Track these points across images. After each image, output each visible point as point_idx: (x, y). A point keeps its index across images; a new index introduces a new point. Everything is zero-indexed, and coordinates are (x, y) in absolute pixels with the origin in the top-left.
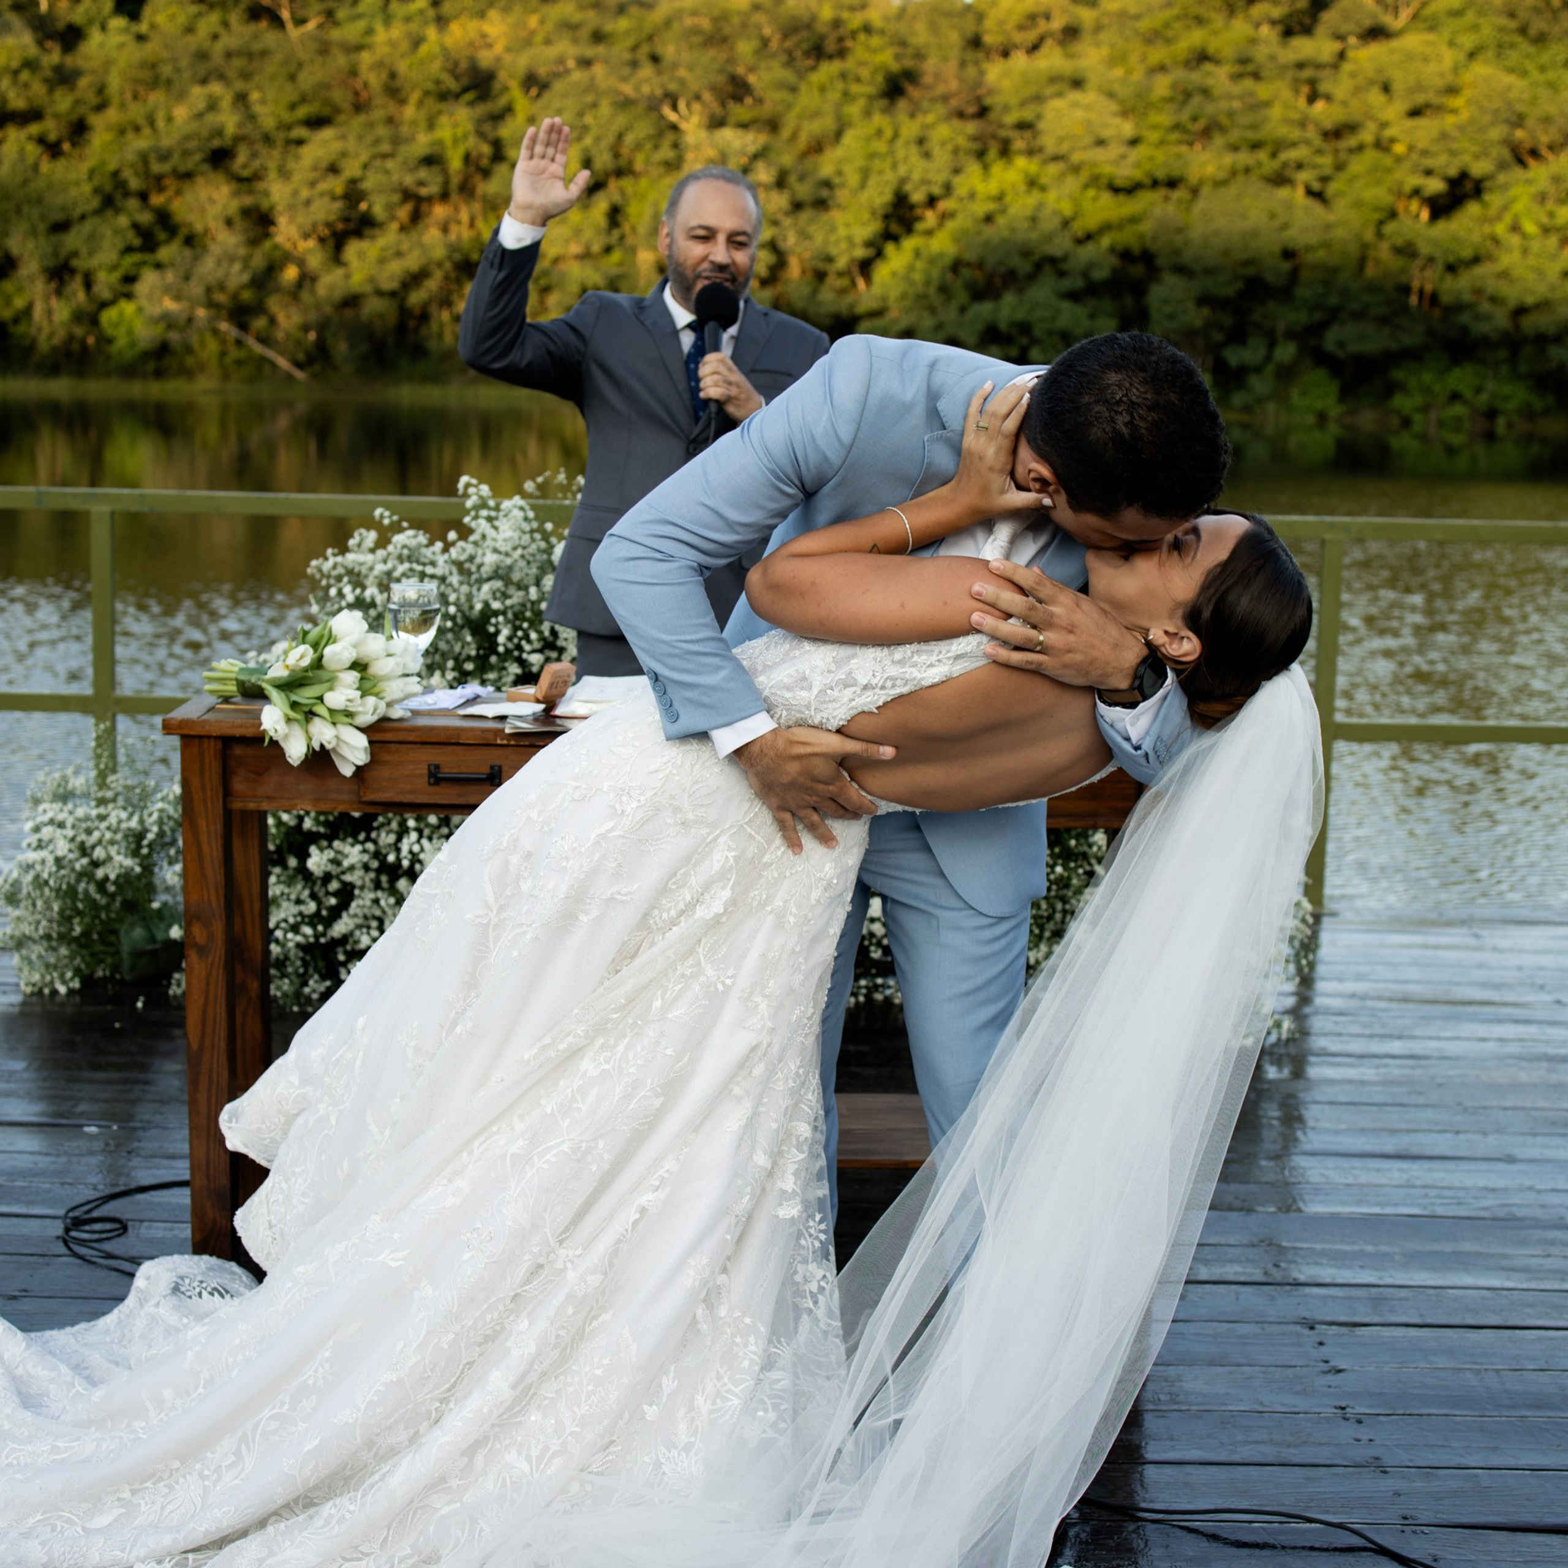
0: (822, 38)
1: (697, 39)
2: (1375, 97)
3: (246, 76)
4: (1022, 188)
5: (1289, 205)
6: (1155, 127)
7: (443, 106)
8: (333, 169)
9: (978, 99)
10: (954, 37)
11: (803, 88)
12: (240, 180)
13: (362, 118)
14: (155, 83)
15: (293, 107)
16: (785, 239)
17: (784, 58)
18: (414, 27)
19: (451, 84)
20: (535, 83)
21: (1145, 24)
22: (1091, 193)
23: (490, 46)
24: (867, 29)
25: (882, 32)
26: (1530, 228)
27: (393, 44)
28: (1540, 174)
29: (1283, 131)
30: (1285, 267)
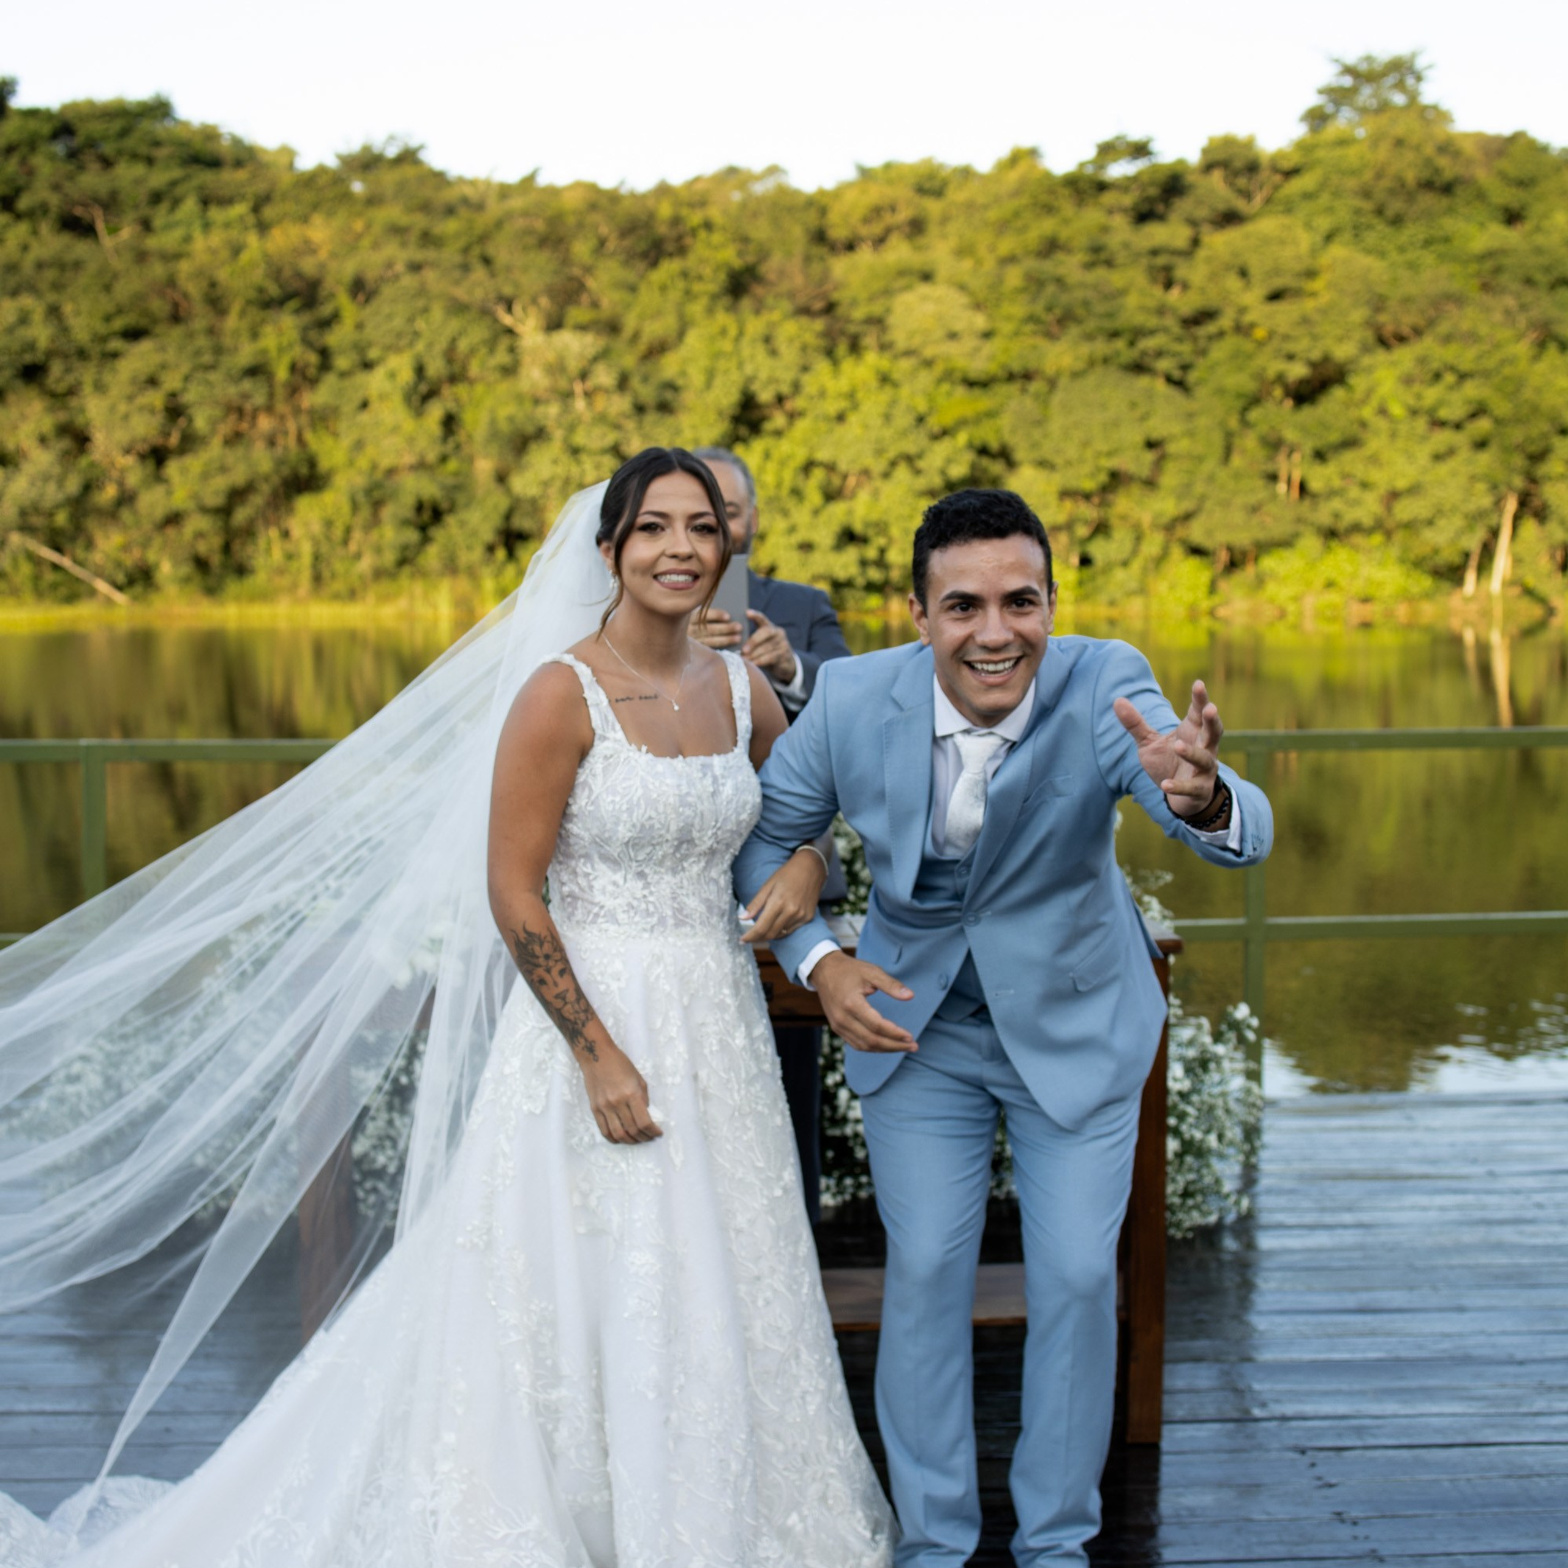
0: (661, 237)
1: (530, 241)
2: (1233, 283)
3: (58, 287)
4: (874, 383)
5: (1150, 395)
6: (1009, 318)
7: (266, 314)
8: (152, 382)
9: (824, 296)
10: (797, 233)
11: (643, 289)
12: (53, 395)
13: (181, 329)
15: (108, 319)
16: (630, 443)
17: (621, 257)
18: (234, 234)
19: (274, 290)
20: (360, 289)
21: (993, 215)
22: (945, 387)
23: (314, 251)
24: (708, 226)
25: (724, 229)
26: (1397, 410)
27: (213, 252)
28: (1405, 356)
29: (1140, 319)
30: (1149, 457)
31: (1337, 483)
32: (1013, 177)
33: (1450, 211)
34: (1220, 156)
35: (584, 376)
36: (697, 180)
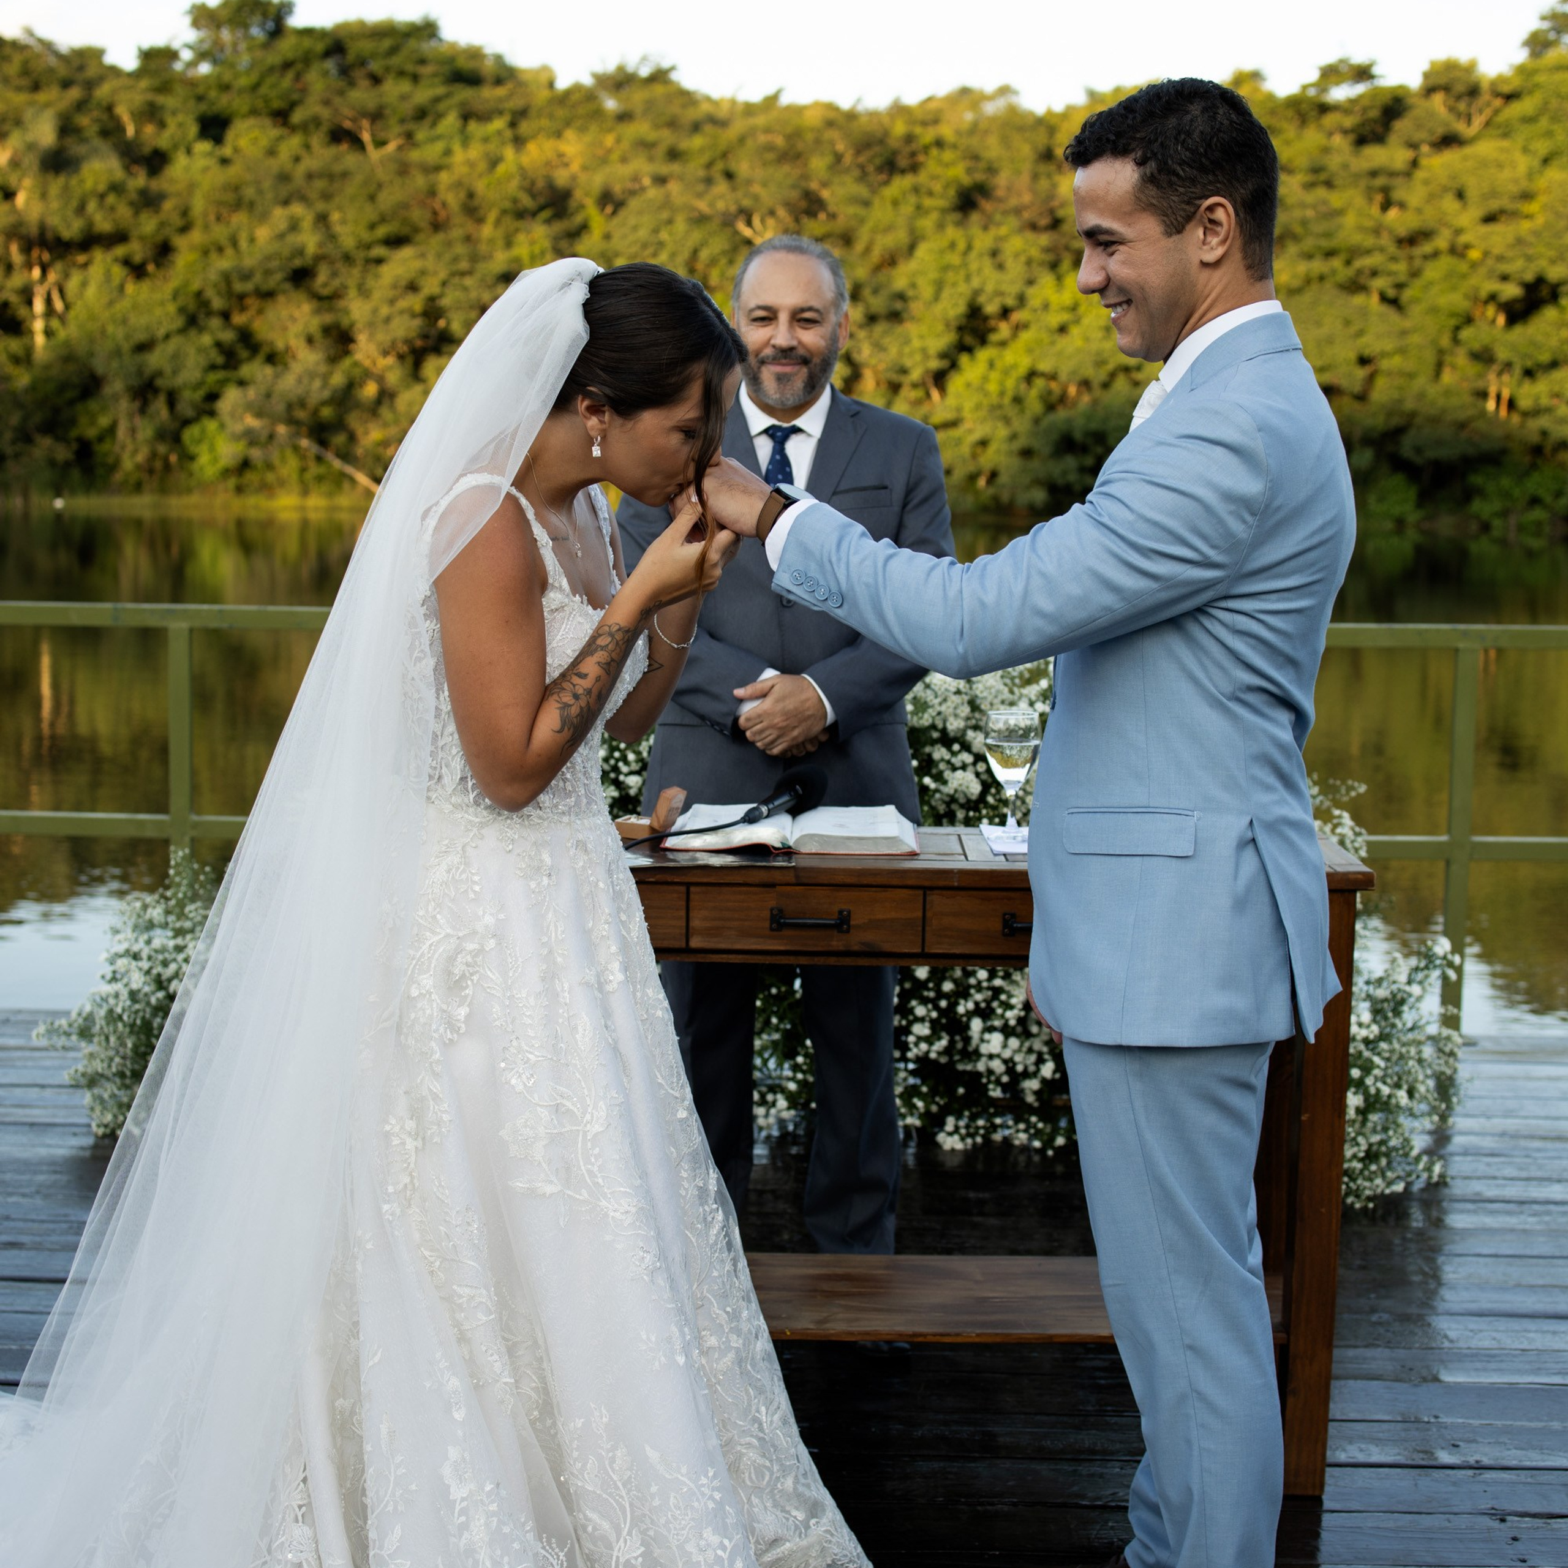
0: (895, 153)
1: (770, 156)
2: (1450, 204)
3: (326, 196)
5: (1364, 312)
7: (520, 224)
8: (412, 287)
9: (1052, 211)
10: (1026, 150)
11: (877, 202)
12: (320, 298)
13: (440, 237)
14: (238, 205)
15: (372, 227)
16: (859, 352)
17: (856, 173)
18: (491, 147)
19: (527, 202)
20: (610, 201)
23: (567, 165)
24: (939, 143)
25: (954, 146)
27: (471, 164)
29: (1357, 239)
30: (1361, 373)
31: (1545, 401)
34: (1442, 81)
36: (930, 99)
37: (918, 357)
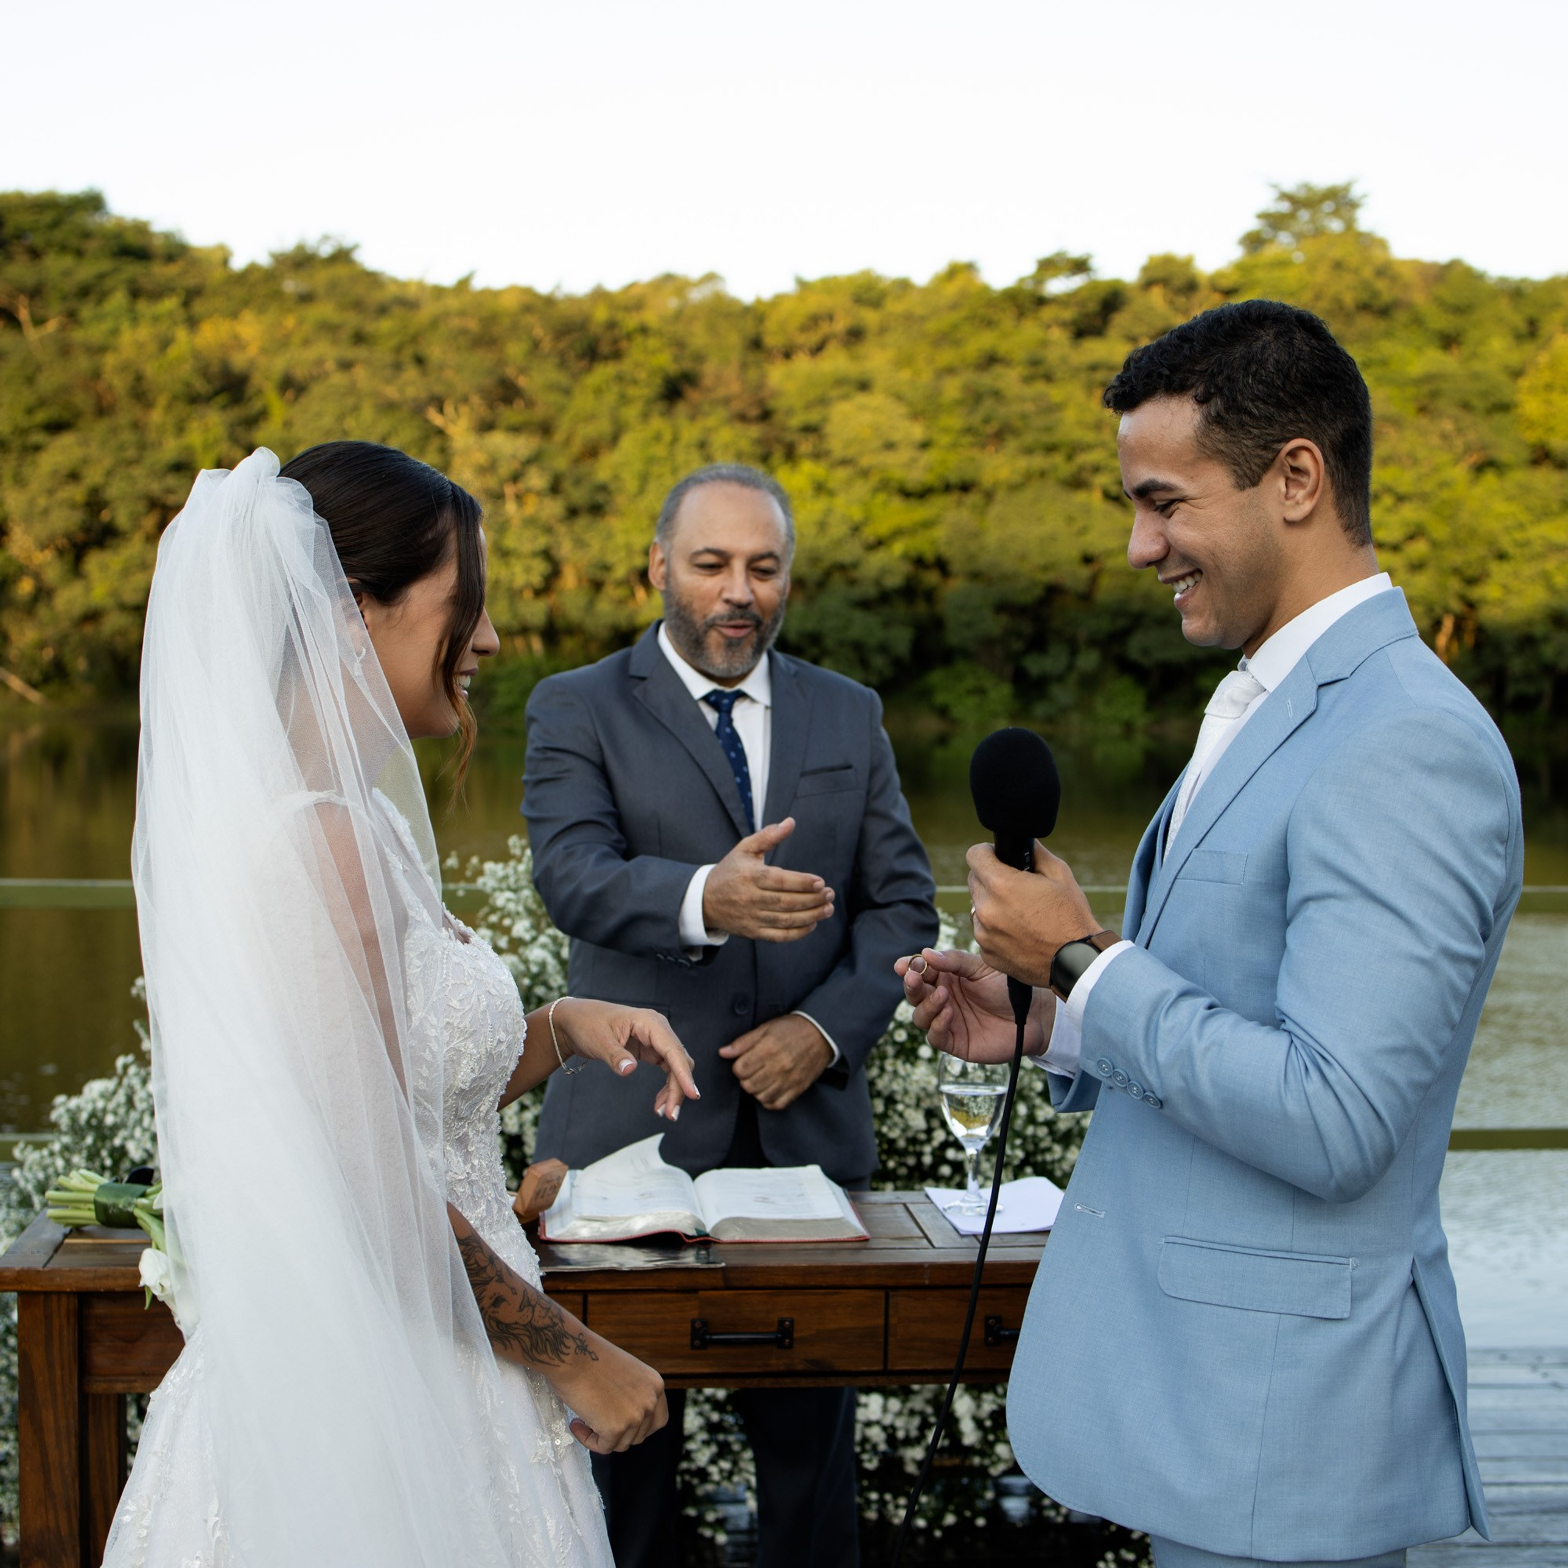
0: (596, 339)
1: (464, 341)
4: (809, 492)
5: (1087, 510)
6: (946, 430)
7: (193, 410)
8: (74, 476)
9: (761, 403)
10: (734, 339)
11: (578, 390)
13: (105, 423)
15: (30, 411)
16: (560, 547)
17: (556, 359)
18: (162, 328)
19: (201, 386)
20: (291, 386)
21: (932, 326)
22: (881, 497)
23: (244, 348)
24: (644, 330)
25: (659, 333)
27: (140, 346)
29: (1078, 434)
30: (1085, 572)
32: (952, 289)
33: (1388, 335)
34: (1159, 274)
35: (516, 478)
36: (632, 286)
37: (623, 554)
